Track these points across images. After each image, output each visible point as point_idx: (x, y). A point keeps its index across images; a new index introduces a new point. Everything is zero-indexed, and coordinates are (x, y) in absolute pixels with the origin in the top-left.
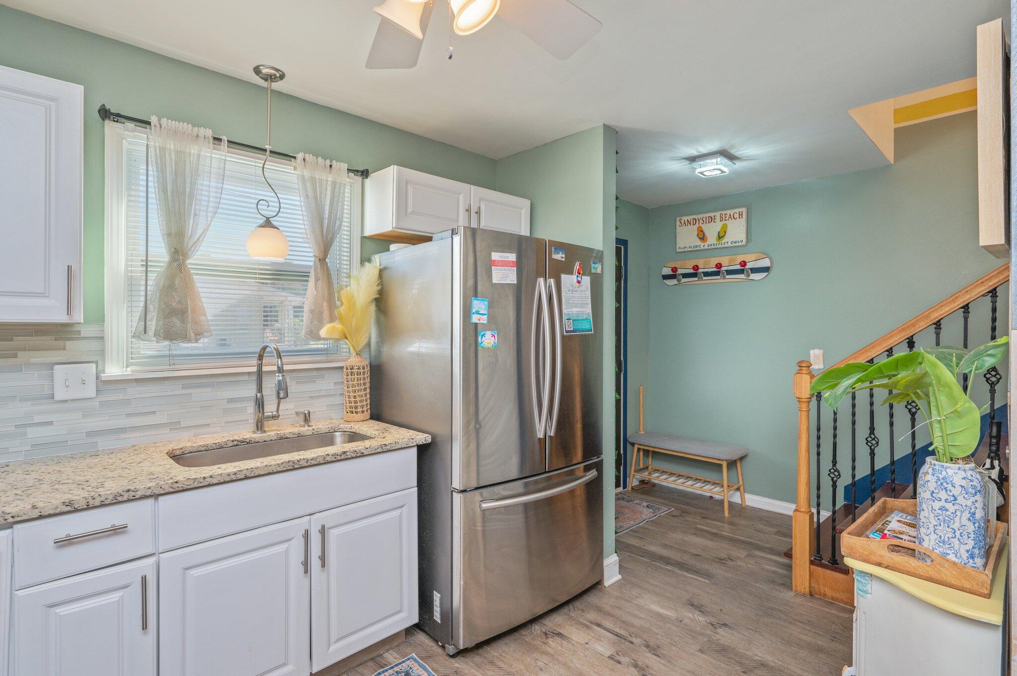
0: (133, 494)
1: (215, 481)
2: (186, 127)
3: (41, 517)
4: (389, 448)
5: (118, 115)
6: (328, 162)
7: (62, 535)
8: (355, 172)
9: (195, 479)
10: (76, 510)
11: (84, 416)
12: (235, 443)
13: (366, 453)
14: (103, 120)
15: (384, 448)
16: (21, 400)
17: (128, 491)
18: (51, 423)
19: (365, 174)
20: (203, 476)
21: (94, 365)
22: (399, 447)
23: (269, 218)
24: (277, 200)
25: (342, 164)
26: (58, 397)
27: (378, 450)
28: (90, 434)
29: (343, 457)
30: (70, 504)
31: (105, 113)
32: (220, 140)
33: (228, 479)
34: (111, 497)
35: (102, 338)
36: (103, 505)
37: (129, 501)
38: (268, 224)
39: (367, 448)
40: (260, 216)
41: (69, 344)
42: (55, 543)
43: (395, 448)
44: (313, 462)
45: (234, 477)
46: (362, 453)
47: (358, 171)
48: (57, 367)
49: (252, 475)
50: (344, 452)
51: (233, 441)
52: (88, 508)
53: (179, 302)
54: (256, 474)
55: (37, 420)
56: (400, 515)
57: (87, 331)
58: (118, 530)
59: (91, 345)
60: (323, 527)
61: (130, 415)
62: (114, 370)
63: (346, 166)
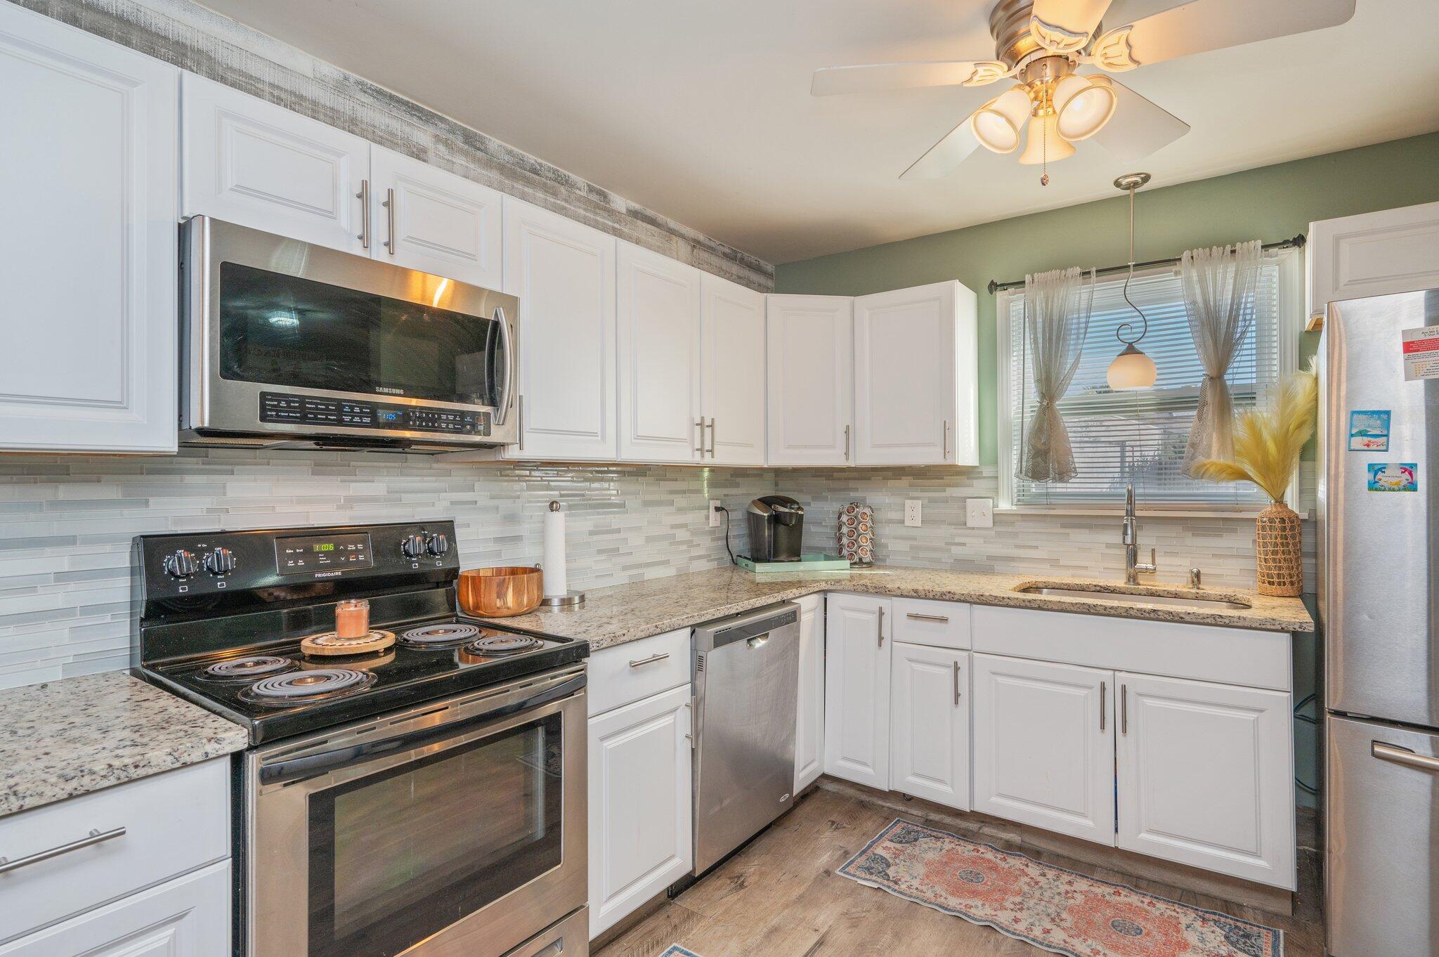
0: (952, 596)
1: (1012, 603)
2: (1056, 273)
3: (902, 596)
4: (1227, 621)
5: (1002, 285)
6: (1228, 248)
7: (914, 612)
8: (1285, 244)
9: (996, 597)
10: (919, 597)
11: (985, 542)
12: (1098, 588)
13: (1187, 618)
14: (991, 293)
15: (1218, 620)
16: (950, 524)
17: (949, 592)
18: (964, 544)
19: (1300, 241)
20: (1002, 596)
21: (991, 500)
22: (1246, 624)
23: (1130, 344)
24: (1141, 319)
25: (1252, 243)
26: (969, 524)
27: (1209, 621)
28: (989, 558)
29: (1152, 615)
30: (916, 591)
31: (993, 286)
32: (1089, 273)
33: (1023, 604)
34: (939, 594)
35: (997, 477)
36: (934, 599)
37: (949, 600)
38: (1131, 350)
39: (1189, 614)
40: (1120, 342)
41: (975, 482)
42: (908, 616)
43: (1239, 624)
44: (1113, 612)
45: (1028, 604)
46: (1182, 618)
47: (1286, 242)
48: (968, 500)
49: (1045, 607)
50: (1154, 611)
51: (1095, 586)
52: (926, 597)
53: (1044, 443)
54: (1050, 607)
55: (957, 540)
56: (1256, 722)
57: (987, 471)
58: (943, 620)
59: (990, 484)
60: (1124, 688)
61: (1017, 547)
62: (1005, 505)
63: (1259, 243)
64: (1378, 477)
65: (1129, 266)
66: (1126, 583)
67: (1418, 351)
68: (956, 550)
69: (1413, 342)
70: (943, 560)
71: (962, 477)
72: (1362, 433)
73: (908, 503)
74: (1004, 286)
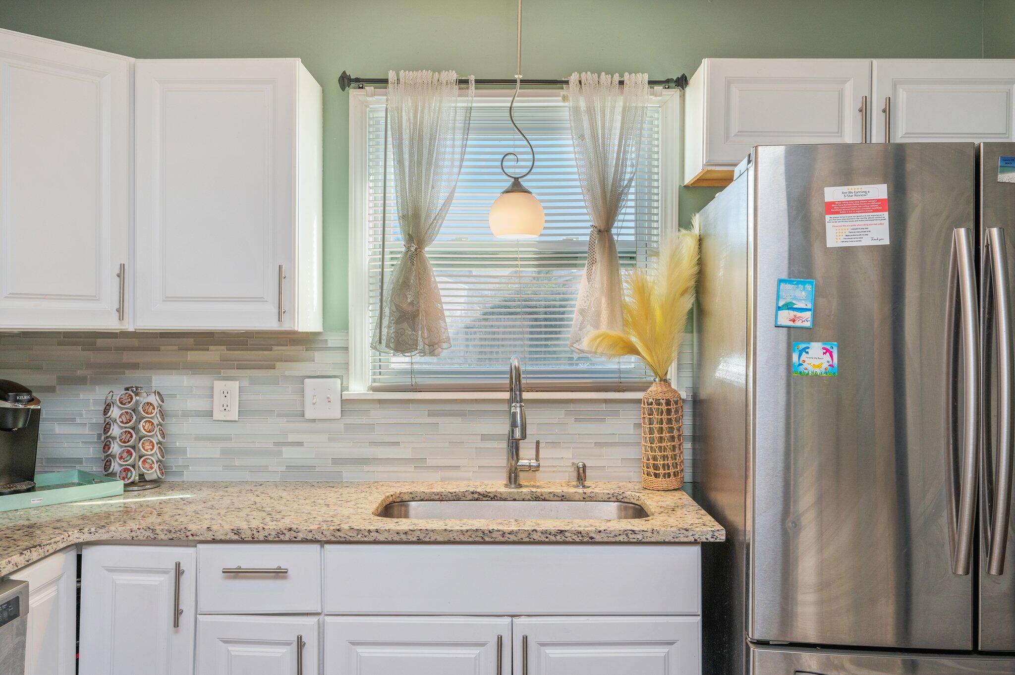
0: (295, 534)
1: (381, 538)
2: (427, 75)
3: (214, 541)
4: (640, 537)
5: (357, 80)
6: (617, 78)
7: (233, 565)
8: (667, 83)
9: (359, 531)
10: (243, 541)
11: (330, 439)
13: (598, 538)
14: (343, 89)
15: (631, 536)
16: (279, 416)
17: (290, 529)
18: (300, 444)
19: (682, 82)
20: (368, 528)
21: (338, 381)
22: (660, 538)
23: (516, 179)
24: (529, 150)
25: (640, 75)
26: (309, 415)
27: (621, 538)
28: (336, 461)
29: (558, 538)
30: (237, 532)
31: (346, 81)
32: (466, 82)
33: (397, 538)
34: (274, 533)
35: (346, 349)
36: (266, 541)
37: (290, 542)
38: (516, 187)
39: (600, 532)
40: (505, 177)
41: (317, 355)
42: (223, 572)
43: (653, 540)
44: (512, 538)
45: (404, 538)
46: (592, 538)
47: (668, 81)
48: (307, 380)
49: (427, 539)
50: (561, 531)
52: (254, 541)
53: (412, 303)
54: (433, 539)
55: (291, 438)
56: (667, 657)
57: (333, 340)
58: (279, 574)
59: (338, 357)
60: (525, 639)
61: (373, 444)
62: (358, 388)
63: (646, 77)
64: (802, 358)
65: (515, 81)
66: (506, 486)
67: (838, 213)
68: (288, 453)
69: (834, 203)
70: (270, 469)
71: (300, 348)
72: (789, 307)
73: (219, 385)
74: (361, 82)
